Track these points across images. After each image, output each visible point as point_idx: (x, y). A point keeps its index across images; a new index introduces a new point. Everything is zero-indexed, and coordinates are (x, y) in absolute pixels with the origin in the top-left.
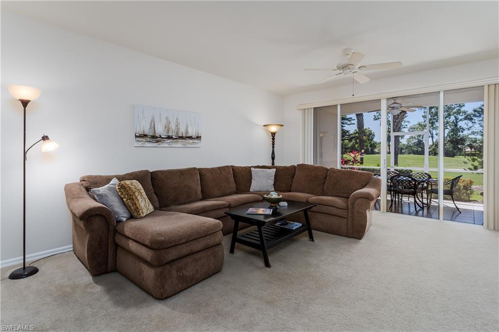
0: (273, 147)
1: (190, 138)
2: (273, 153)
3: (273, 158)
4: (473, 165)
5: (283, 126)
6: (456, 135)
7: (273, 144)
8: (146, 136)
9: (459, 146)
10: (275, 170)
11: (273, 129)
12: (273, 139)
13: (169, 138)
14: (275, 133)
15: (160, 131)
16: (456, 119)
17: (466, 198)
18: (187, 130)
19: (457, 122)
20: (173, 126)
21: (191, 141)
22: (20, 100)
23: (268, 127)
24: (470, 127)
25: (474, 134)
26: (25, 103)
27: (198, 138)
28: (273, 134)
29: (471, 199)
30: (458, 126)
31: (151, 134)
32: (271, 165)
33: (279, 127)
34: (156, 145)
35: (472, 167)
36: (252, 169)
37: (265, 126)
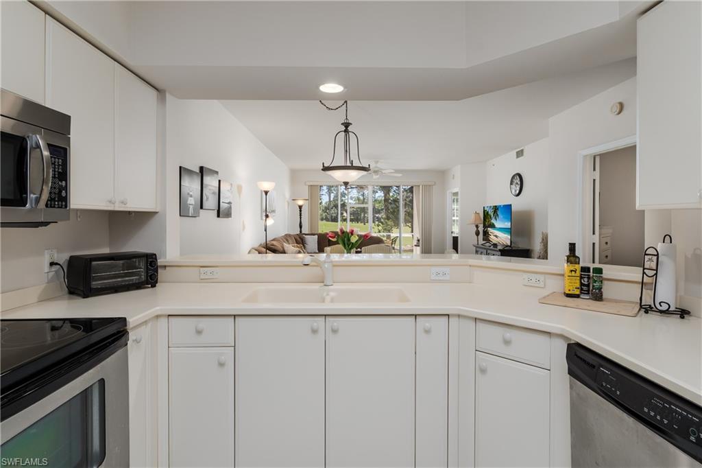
0: (301, 218)
1: (274, 211)
2: (301, 222)
3: (301, 227)
7: (301, 215)
10: (317, 236)
12: (301, 211)
22: (264, 191)
23: (295, 201)
26: (266, 193)
28: (300, 207)
33: (305, 201)
36: (306, 236)
37: (293, 200)
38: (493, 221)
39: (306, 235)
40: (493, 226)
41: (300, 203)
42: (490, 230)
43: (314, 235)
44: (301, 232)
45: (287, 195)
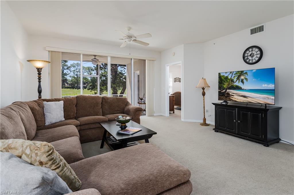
0: (40, 82)
2: (40, 86)
3: (40, 92)
7: (39, 79)
10: (63, 102)
12: (39, 74)
14: (41, 69)
23: (32, 62)
24: (69, 74)
28: (39, 70)
36: (45, 102)
37: (28, 61)
39: (48, 101)
40: (237, 88)
41: (39, 65)
42: (232, 91)
43: (59, 100)
44: (40, 97)
45: (21, 55)
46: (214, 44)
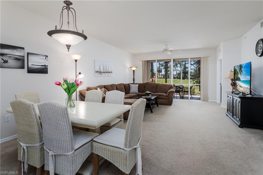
1: (109, 72)
2: (134, 78)
4: (193, 82)
5: (137, 67)
6: (185, 70)
7: (134, 75)
8: (98, 72)
9: (186, 75)
10: (138, 85)
11: (134, 69)
12: (134, 73)
13: (104, 72)
14: (134, 70)
15: (102, 70)
16: (185, 63)
17: (193, 94)
18: (109, 69)
19: (185, 65)
20: (107, 69)
21: (110, 74)
22: (75, 60)
23: (132, 68)
25: (191, 70)
26: (76, 61)
27: (112, 72)
28: (134, 71)
29: (195, 94)
30: (186, 66)
31: (99, 71)
32: (133, 83)
33: (136, 68)
34: (100, 75)
35: (193, 83)
37: (130, 67)
38: (239, 76)
40: (238, 79)
42: (237, 82)
46: (246, 38)
